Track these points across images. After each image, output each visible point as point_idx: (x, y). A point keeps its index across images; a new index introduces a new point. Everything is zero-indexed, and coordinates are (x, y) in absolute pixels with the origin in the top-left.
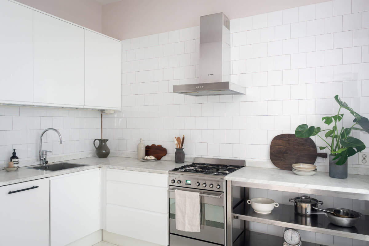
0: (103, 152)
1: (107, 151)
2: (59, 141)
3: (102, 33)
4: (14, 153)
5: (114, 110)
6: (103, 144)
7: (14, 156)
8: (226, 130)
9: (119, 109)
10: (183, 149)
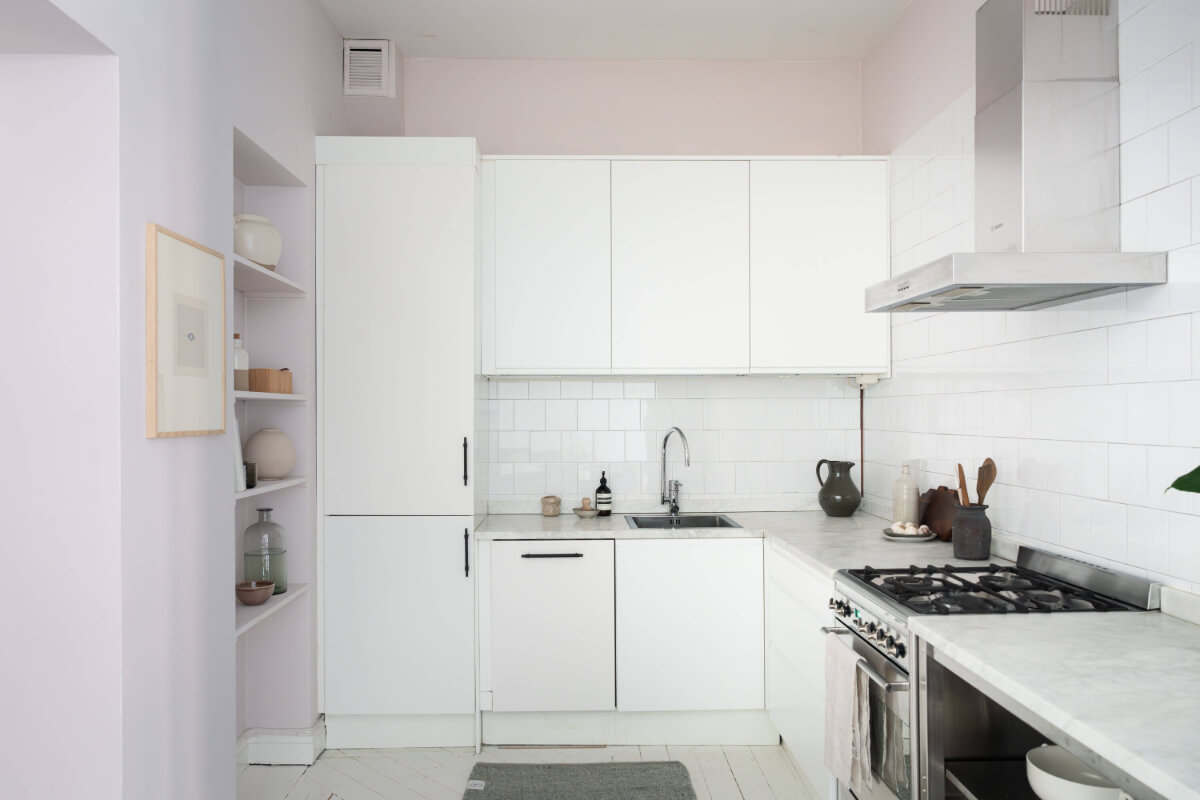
0: (834, 499)
1: (848, 497)
2: (683, 459)
3: (863, 154)
4: (603, 481)
5: (878, 374)
6: (838, 475)
7: (603, 488)
8: (1109, 443)
9: (884, 371)
10: (986, 511)
